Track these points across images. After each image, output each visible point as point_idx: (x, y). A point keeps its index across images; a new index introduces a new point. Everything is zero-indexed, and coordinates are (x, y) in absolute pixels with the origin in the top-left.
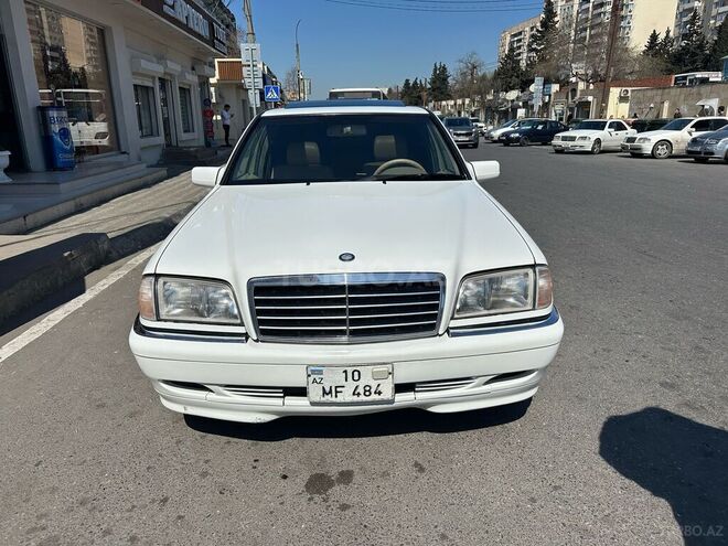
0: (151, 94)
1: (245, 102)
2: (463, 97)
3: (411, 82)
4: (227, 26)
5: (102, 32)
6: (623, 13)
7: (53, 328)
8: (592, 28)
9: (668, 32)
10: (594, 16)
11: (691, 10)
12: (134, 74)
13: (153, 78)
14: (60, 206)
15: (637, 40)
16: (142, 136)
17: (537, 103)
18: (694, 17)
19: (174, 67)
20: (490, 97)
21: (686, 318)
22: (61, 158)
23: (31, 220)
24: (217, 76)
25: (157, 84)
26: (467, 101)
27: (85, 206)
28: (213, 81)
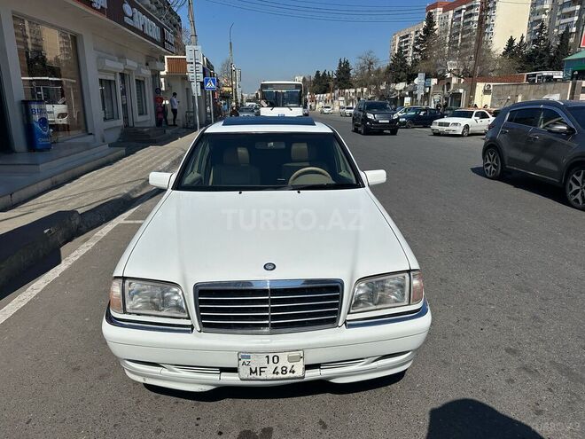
0: (113, 86)
1: (188, 90)
2: (361, 86)
3: (321, 73)
4: (175, 26)
5: (75, 39)
6: (487, 22)
7: (36, 296)
8: (463, 33)
9: (522, 37)
10: (465, 24)
11: (540, 21)
12: (99, 70)
13: (115, 73)
14: (40, 184)
15: (498, 45)
16: (105, 119)
17: (420, 93)
18: (542, 26)
19: (132, 64)
20: (383, 87)
21: (528, 291)
22: (41, 141)
23: (16, 197)
24: (166, 70)
25: (118, 77)
26: (365, 90)
27: (59, 183)
28: (162, 73)
